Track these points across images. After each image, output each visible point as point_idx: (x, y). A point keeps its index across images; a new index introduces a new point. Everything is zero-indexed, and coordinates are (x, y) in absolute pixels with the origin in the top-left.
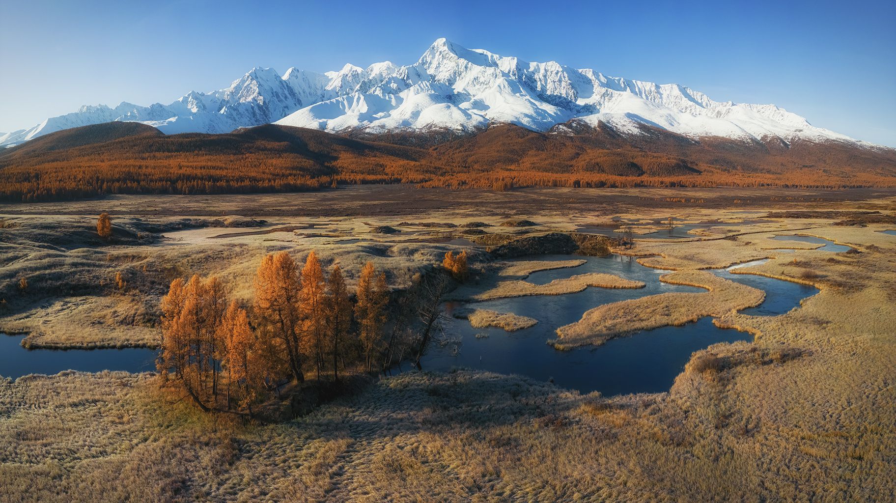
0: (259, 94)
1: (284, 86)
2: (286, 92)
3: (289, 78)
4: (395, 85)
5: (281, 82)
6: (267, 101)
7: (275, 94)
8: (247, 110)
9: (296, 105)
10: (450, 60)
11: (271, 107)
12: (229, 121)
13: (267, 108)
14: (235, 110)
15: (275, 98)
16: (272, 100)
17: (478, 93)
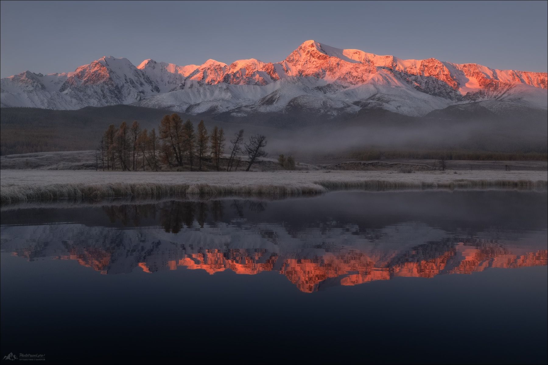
1: (139, 74)
2: (142, 80)
3: (146, 68)
4: (261, 78)
5: (137, 72)
6: (120, 86)
7: (129, 81)
8: (96, 92)
9: (153, 91)
10: (318, 58)
11: (125, 91)
12: (74, 101)
13: (120, 92)
14: (81, 91)
15: (129, 83)
16: (126, 85)
17: (351, 85)
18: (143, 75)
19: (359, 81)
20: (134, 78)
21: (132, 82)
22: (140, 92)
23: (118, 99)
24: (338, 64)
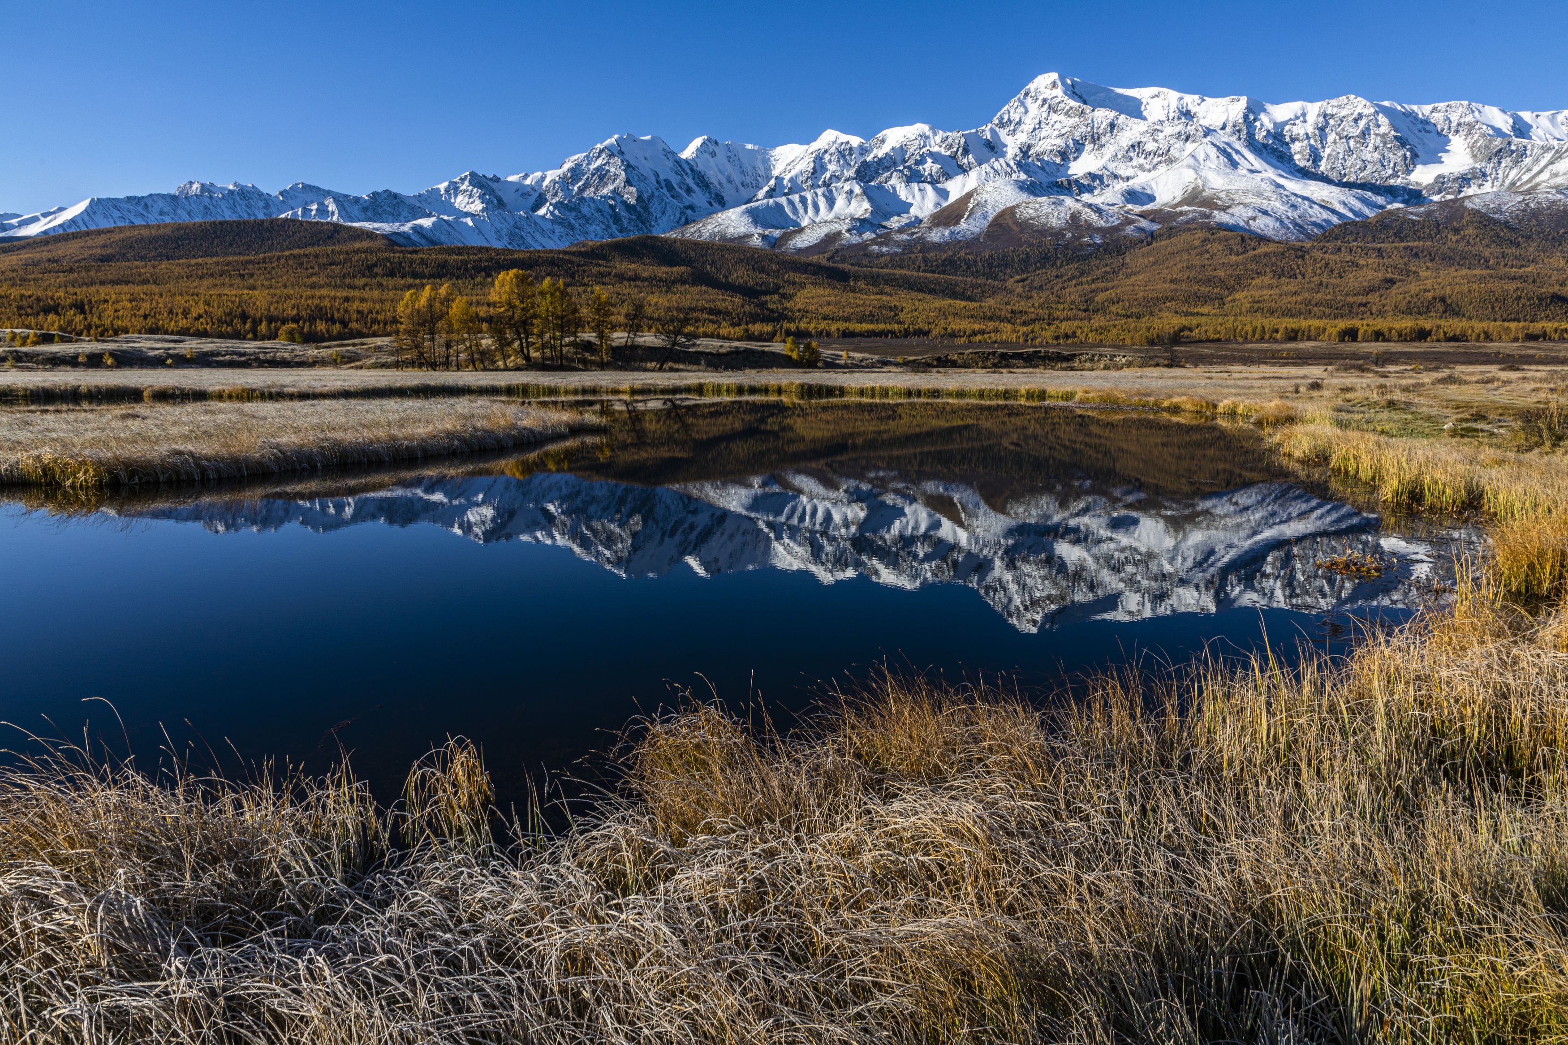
0: (628, 182)
1: (683, 170)
2: (690, 181)
3: (697, 157)
4: (936, 167)
5: (679, 162)
6: (645, 196)
7: (663, 184)
8: (599, 211)
9: (711, 204)
10: (1067, 114)
11: (655, 207)
12: (558, 229)
13: (646, 208)
14: (571, 210)
15: (665, 191)
16: (656, 193)
17: (1139, 172)
18: (692, 170)
19: (1160, 162)
20: (674, 180)
21: (669, 185)
22: (687, 208)
23: (643, 223)
24: (1112, 126)
